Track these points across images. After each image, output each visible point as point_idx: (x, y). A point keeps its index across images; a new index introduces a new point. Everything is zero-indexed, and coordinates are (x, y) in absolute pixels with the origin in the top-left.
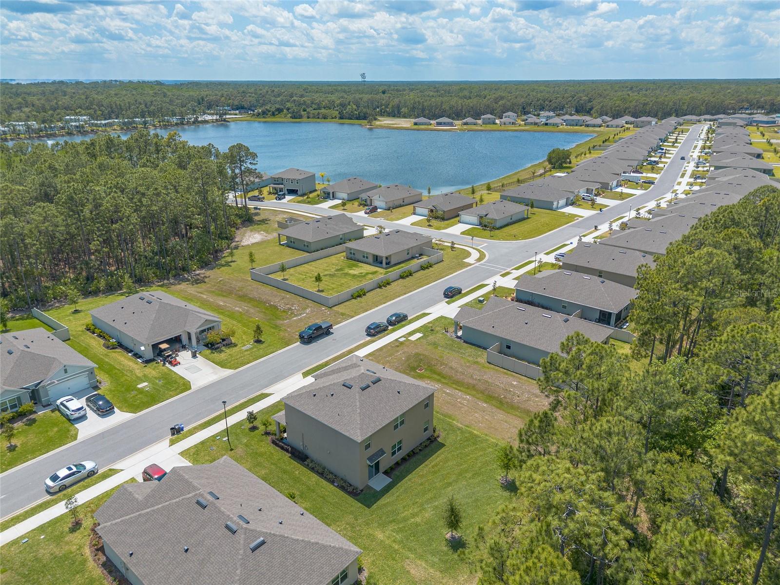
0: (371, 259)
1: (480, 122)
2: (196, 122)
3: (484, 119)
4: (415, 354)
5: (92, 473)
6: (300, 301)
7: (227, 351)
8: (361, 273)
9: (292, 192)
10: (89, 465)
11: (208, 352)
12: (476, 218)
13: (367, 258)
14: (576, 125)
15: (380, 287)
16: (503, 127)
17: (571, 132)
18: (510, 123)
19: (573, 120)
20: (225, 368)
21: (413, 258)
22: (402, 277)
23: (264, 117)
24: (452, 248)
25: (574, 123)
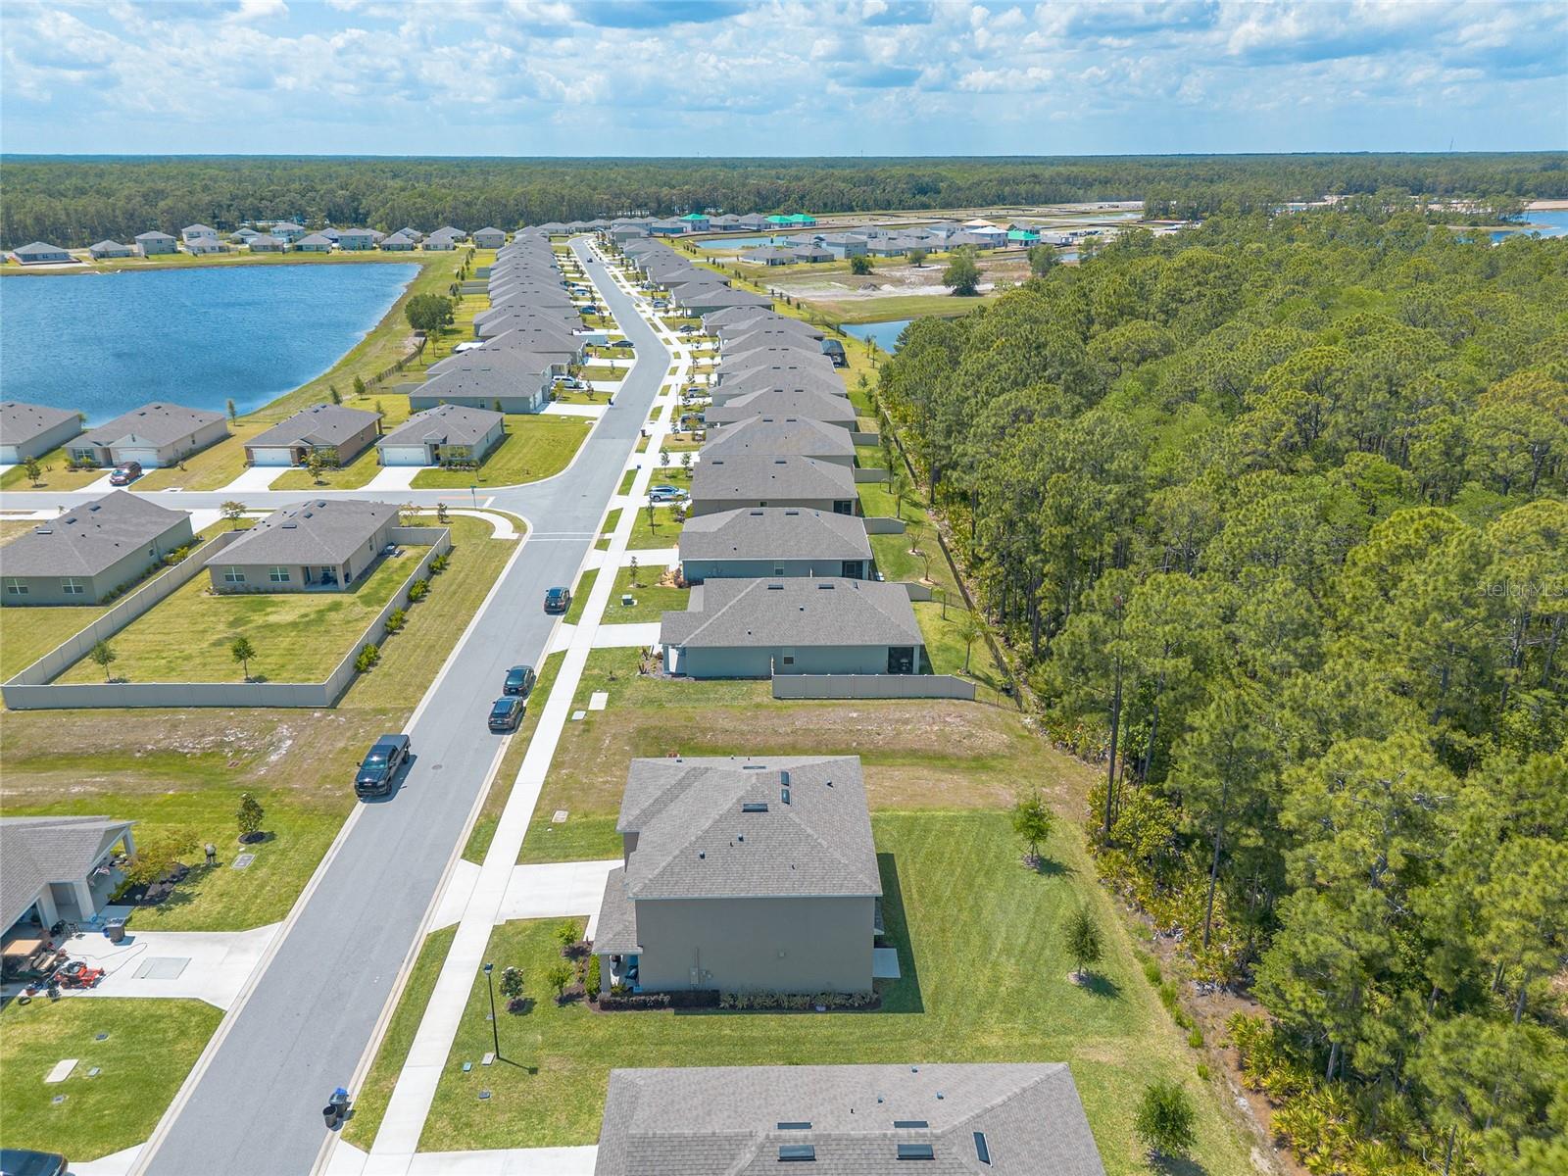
0: (298, 580)
1: (135, 248)
3: (145, 242)
4: (639, 732)
6: (231, 717)
7: (197, 890)
8: (306, 615)
11: (149, 913)
12: (422, 450)
13: (286, 578)
14: (364, 248)
15: (391, 632)
16: (202, 259)
17: (364, 263)
18: (213, 249)
19: (353, 238)
20: (250, 926)
21: (382, 555)
22: (412, 600)
24: (442, 518)
25: (357, 243)
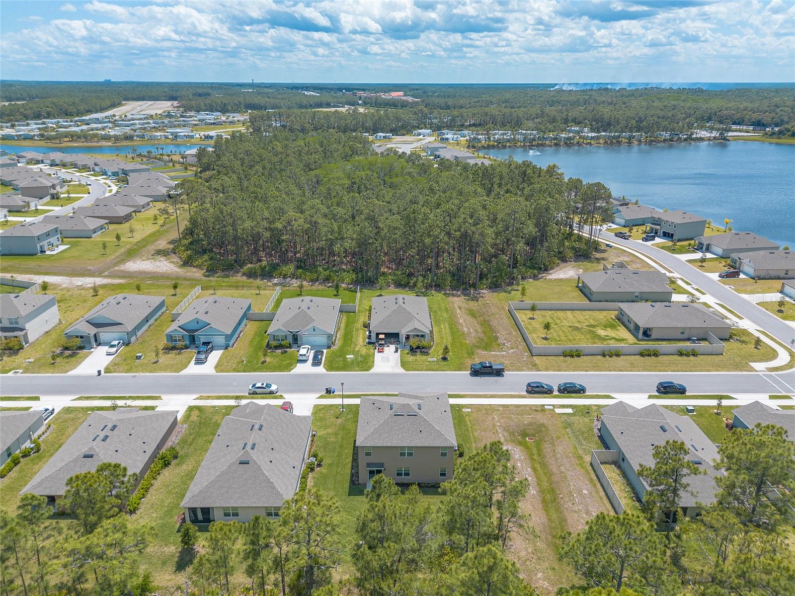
0: (632, 326)
2: (690, 139)
4: (541, 424)
5: (271, 393)
6: (517, 340)
8: (608, 336)
9: (666, 235)
10: (274, 387)
13: (630, 323)
15: (604, 355)
20: (403, 367)
21: (689, 339)
23: (779, 138)
